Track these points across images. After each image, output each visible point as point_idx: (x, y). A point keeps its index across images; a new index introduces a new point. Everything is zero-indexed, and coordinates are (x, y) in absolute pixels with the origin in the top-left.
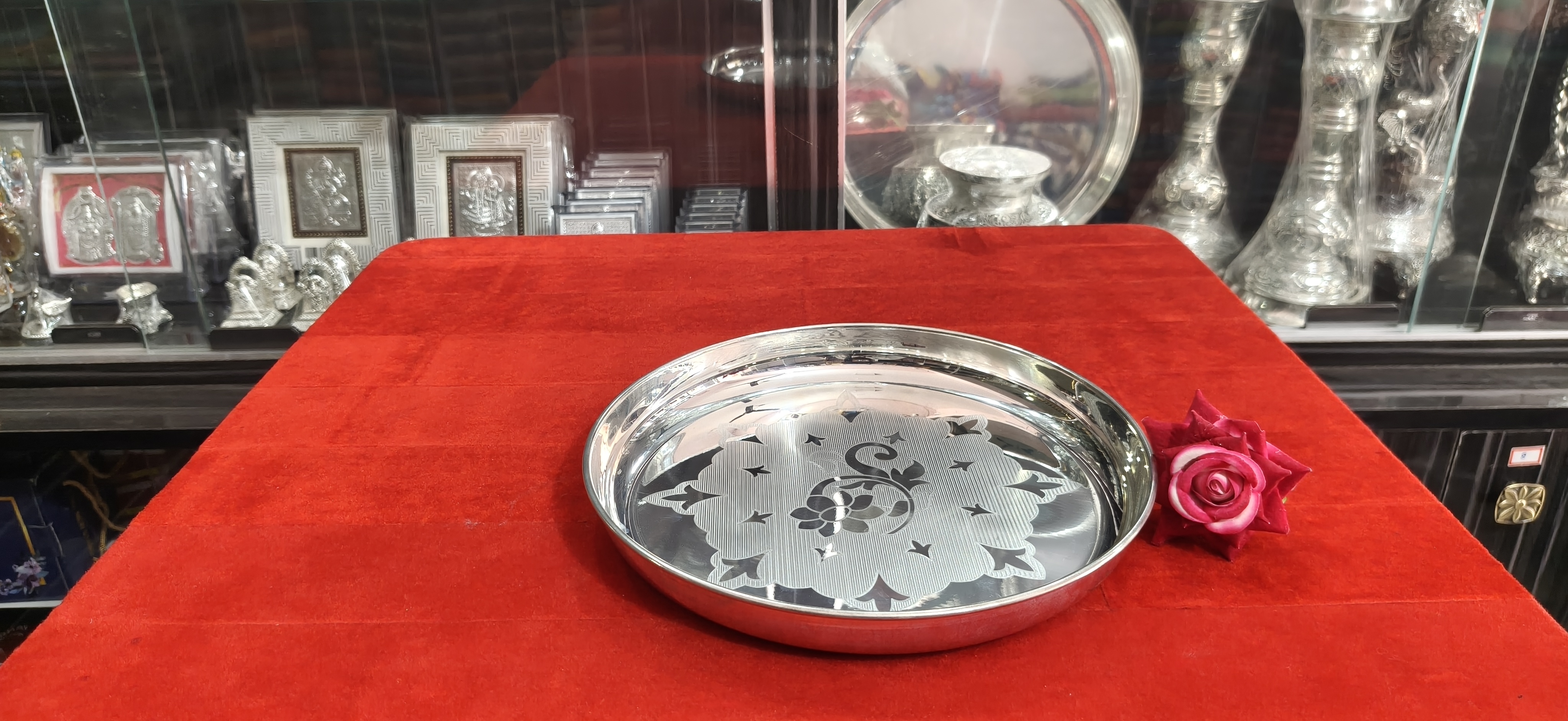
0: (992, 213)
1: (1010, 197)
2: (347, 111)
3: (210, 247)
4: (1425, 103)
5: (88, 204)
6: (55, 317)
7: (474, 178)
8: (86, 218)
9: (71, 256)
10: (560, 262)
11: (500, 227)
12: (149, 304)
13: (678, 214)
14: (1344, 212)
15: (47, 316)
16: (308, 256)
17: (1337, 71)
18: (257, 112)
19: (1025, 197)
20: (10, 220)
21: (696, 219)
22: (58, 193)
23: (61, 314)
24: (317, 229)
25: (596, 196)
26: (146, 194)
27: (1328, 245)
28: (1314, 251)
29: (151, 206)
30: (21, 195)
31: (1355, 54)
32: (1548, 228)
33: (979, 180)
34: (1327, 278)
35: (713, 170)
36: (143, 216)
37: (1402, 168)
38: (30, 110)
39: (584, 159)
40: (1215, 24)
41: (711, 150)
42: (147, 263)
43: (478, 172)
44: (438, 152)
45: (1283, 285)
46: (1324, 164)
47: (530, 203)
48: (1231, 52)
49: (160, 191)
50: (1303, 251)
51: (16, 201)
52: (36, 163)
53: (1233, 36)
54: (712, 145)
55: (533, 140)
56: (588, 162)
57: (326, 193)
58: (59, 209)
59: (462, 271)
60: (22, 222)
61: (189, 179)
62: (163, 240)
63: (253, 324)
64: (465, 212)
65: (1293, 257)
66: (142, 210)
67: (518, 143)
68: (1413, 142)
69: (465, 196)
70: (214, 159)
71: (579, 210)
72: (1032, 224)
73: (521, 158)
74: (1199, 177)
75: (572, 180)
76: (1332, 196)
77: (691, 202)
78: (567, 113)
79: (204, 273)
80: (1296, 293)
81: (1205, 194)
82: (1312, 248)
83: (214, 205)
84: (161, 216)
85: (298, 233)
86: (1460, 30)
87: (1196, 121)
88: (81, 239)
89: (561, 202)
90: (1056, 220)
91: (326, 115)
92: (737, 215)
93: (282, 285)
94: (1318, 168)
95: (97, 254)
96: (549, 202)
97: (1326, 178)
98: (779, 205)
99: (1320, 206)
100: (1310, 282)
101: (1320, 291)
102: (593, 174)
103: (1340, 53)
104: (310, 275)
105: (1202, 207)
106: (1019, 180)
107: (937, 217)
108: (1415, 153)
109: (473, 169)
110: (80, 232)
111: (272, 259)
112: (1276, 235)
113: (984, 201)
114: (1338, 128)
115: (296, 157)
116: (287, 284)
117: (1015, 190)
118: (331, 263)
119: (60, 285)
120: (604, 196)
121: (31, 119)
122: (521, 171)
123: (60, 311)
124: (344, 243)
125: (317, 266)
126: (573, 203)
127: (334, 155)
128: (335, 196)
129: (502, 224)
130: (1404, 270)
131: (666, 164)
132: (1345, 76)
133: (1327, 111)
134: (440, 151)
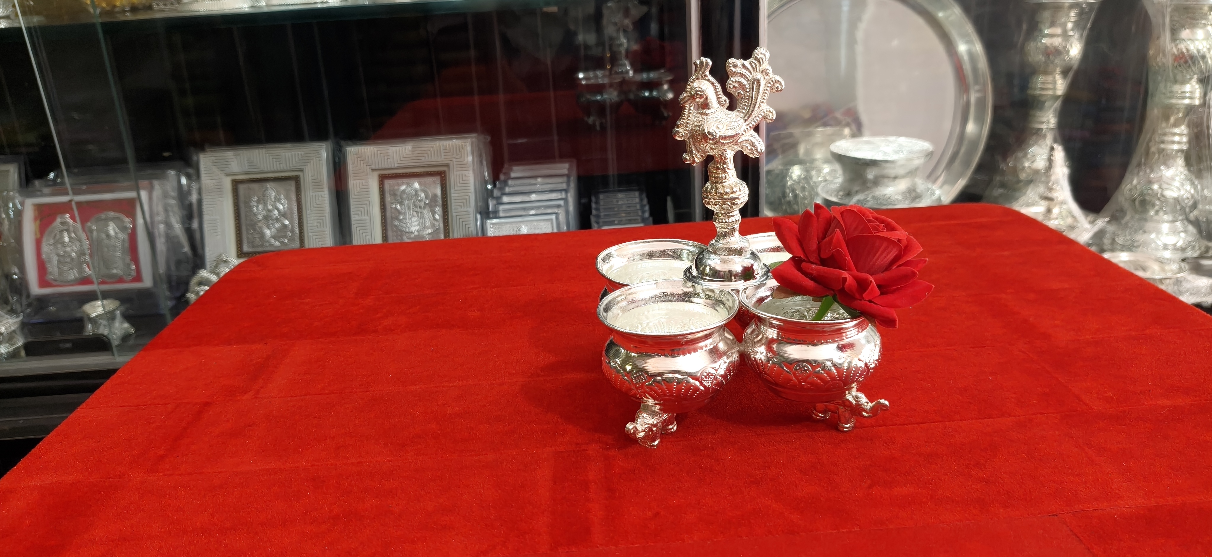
0: (884, 195)
1: (898, 178)
2: (291, 145)
7: (404, 191)
12: (115, 318)
14: (1193, 176)
17: (1188, 50)
18: (207, 149)
19: (912, 177)
22: (38, 222)
25: (521, 200)
26: (118, 218)
27: (1184, 206)
28: (1171, 212)
29: (123, 228)
31: (1201, 33)
33: (874, 163)
34: (1183, 235)
35: (613, 175)
39: (500, 171)
40: (1053, 24)
42: (118, 280)
43: (407, 187)
44: (371, 171)
46: (1173, 134)
47: (456, 211)
48: (1071, 48)
49: (132, 216)
50: (1159, 214)
53: (1072, 33)
55: (455, 156)
62: (135, 259)
64: (396, 223)
65: (1150, 220)
66: (116, 233)
67: (442, 158)
69: (396, 208)
70: (172, 186)
71: (506, 214)
73: (444, 172)
75: (493, 190)
76: (1180, 162)
77: (599, 204)
78: (483, 133)
79: (170, 289)
82: (1170, 209)
83: (173, 226)
84: (133, 238)
85: (241, 254)
87: (1041, 109)
91: (270, 147)
92: (642, 212)
94: (1167, 139)
96: (472, 210)
97: (1176, 147)
99: (1171, 172)
100: (1169, 240)
103: (1187, 33)
106: (906, 162)
107: (834, 199)
109: (402, 184)
112: (1133, 201)
113: (877, 182)
115: (241, 186)
117: (905, 170)
119: (38, 305)
120: (526, 201)
122: (446, 183)
126: (501, 207)
131: (571, 173)
132: (1196, 54)
133: (1174, 87)
134: (373, 170)
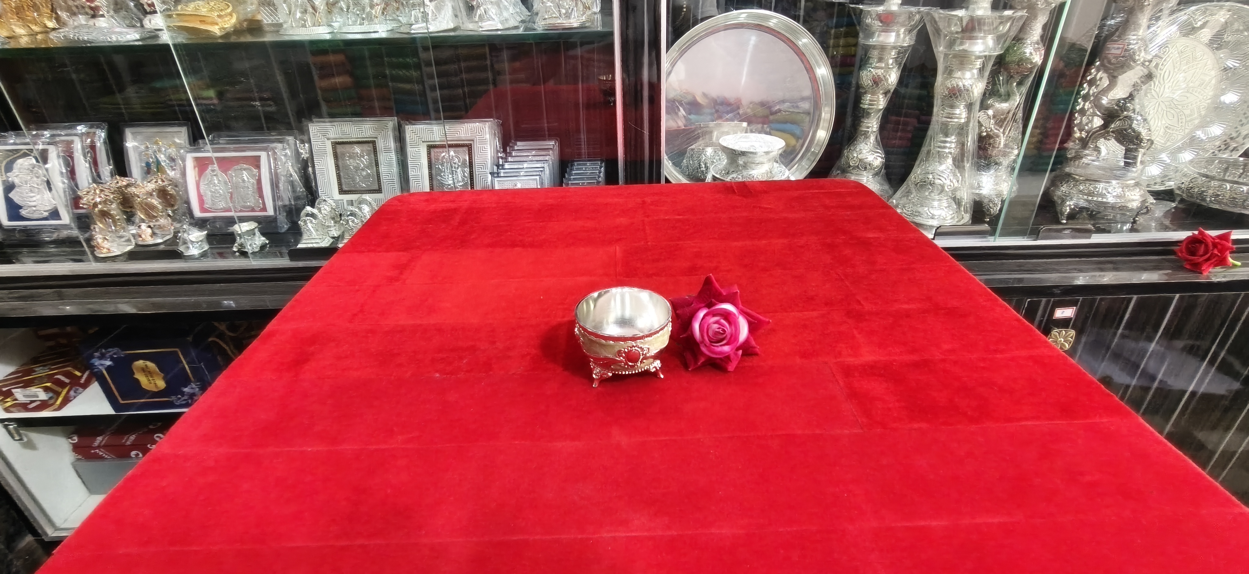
0: (751, 173)
1: (762, 163)
2: (368, 119)
3: (290, 201)
4: (1005, 106)
5: (215, 175)
6: (197, 242)
7: (444, 157)
8: (215, 185)
9: (206, 206)
10: (494, 206)
11: (460, 186)
12: (254, 234)
13: (565, 177)
14: (957, 170)
15: (192, 242)
16: (348, 205)
17: (957, 85)
18: (314, 120)
19: (771, 163)
20: (169, 185)
21: (574, 179)
22: (197, 169)
23: (201, 241)
24: (353, 189)
25: (516, 167)
26: (250, 170)
27: (948, 190)
28: (939, 194)
29: (253, 176)
30: (174, 170)
31: (968, 75)
32: (1074, 178)
33: (743, 153)
34: (946, 210)
35: (584, 149)
36: (249, 182)
37: (990, 144)
38: (178, 119)
39: (508, 145)
40: (880, 60)
41: (583, 140)
42: (253, 210)
43: (446, 154)
45: (919, 214)
46: (945, 142)
47: (477, 171)
48: (890, 76)
49: (258, 167)
50: (933, 194)
51: (171, 174)
52: (182, 151)
53: (892, 67)
54: (583, 136)
55: (478, 134)
56: (510, 147)
57: (357, 168)
58: (197, 178)
59: (435, 212)
60: (176, 186)
61: (275, 159)
62: (261, 196)
63: (315, 245)
64: (439, 178)
65: (926, 198)
66: (248, 178)
67: (469, 136)
68: (996, 129)
69: (439, 168)
70: (290, 148)
71: (506, 175)
72: (776, 179)
73: (471, 144)
74: (870, 152)
75: (502, 158)
76: (950, 161)
77: (572, 170)
78: (498, 118)
79: (287, 216)
80: (928, 218)
81: (873, 161)
82: (939, 192)
83: (291, 175)
84: (259, 181)
85: (342, 191)
86: (1029, 60)
87: (868, 118)
88: (212, 196)
89: (495, 170)
90: (788, 177)
91: (355, 121)
92: (599, 177)
93: (332, 222)
94: (942, 145)
95: (222, 205)
96: (488, 171)
97: (947, 150)
98: (626, 170)
99: (943, 167)
100: (936, 212)
101: (942, 217)
102: (514, 154)
103: (958, 74)
104: (348, 216)
105: (871, 169)
106: (767, 153)
107: (718, 176)
108: (998, 136)
109: (443, 152)
110: (211, 191)
111: (325, 207)
112: (916, 185)
113: (745, 166)
114: (956, 120)
115: (338, 146)
116: (335, 222)
117: (764, 159)
118: (360, 209)
119: (201, 224)
120: (522, 167)
121: (180, 125)
122: (471, 152)
123: (201, 239)
124: (367, 197)
125: (352, 211)
126: (502, 171)
127: (360, 145)
128: (363, 170)
129: (461, 184)
130: (989, 205)
131: (557, 148)
132: (963, 88)
133: (948, 110)
134: (423, 142)
